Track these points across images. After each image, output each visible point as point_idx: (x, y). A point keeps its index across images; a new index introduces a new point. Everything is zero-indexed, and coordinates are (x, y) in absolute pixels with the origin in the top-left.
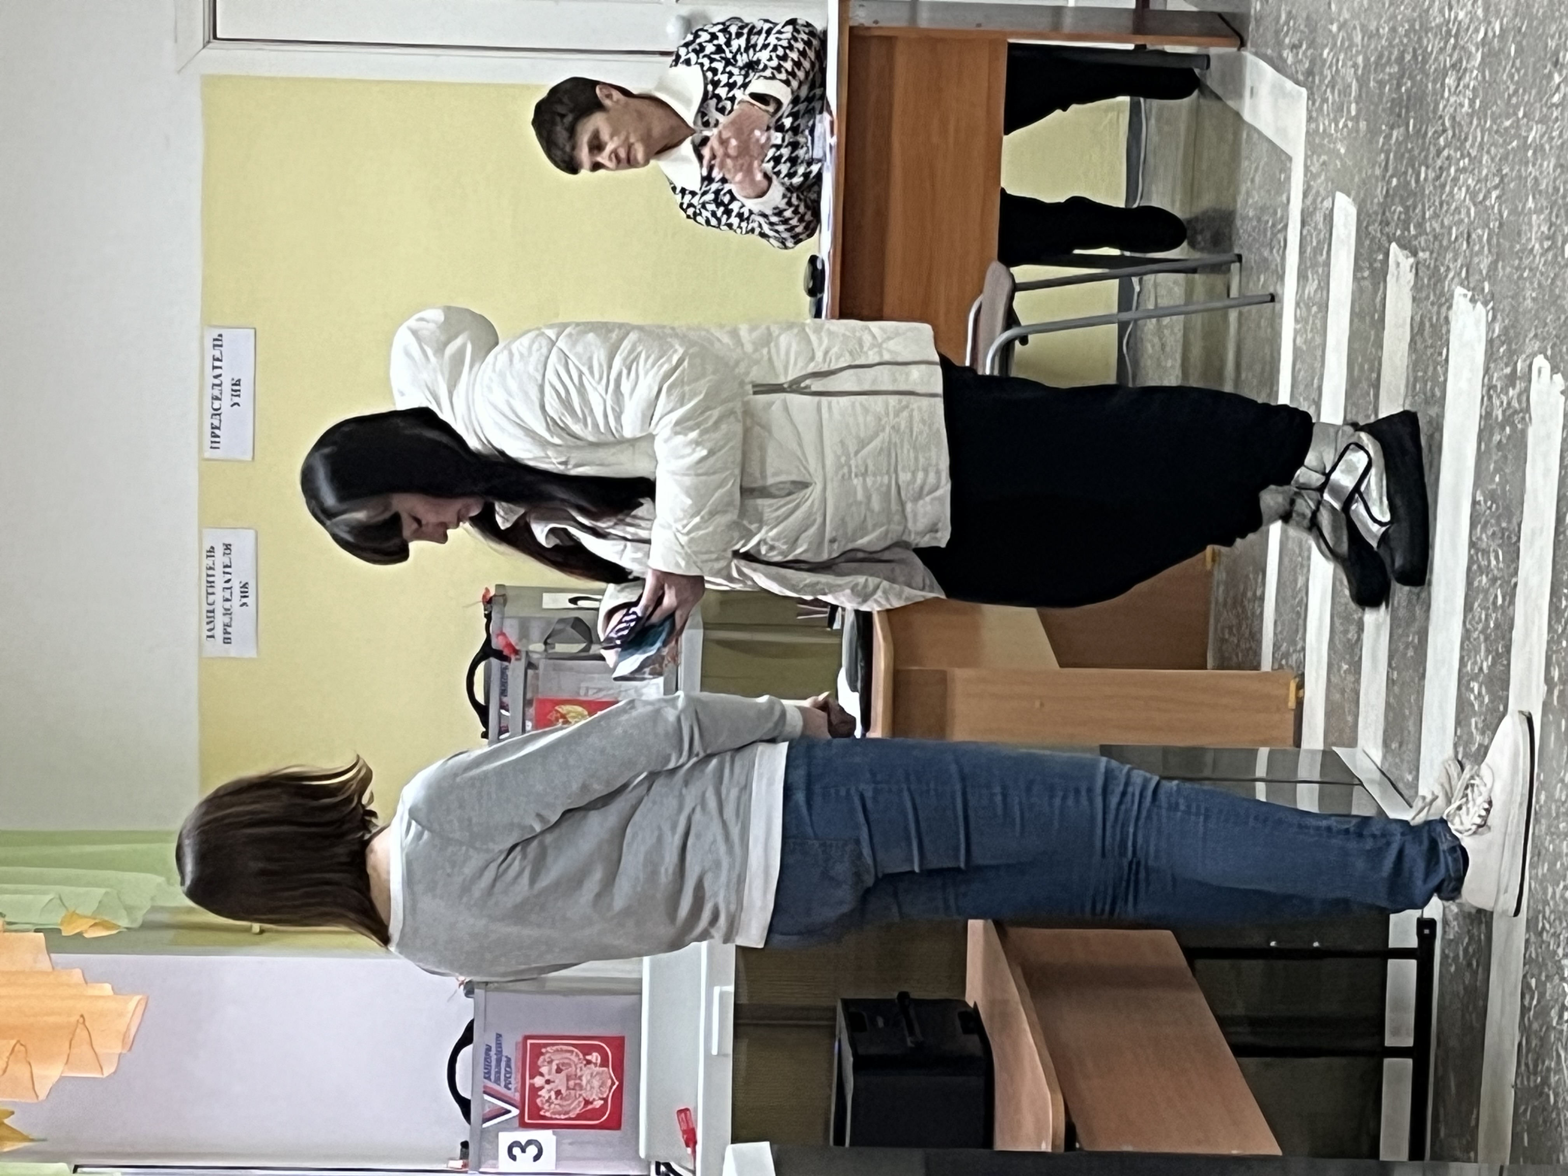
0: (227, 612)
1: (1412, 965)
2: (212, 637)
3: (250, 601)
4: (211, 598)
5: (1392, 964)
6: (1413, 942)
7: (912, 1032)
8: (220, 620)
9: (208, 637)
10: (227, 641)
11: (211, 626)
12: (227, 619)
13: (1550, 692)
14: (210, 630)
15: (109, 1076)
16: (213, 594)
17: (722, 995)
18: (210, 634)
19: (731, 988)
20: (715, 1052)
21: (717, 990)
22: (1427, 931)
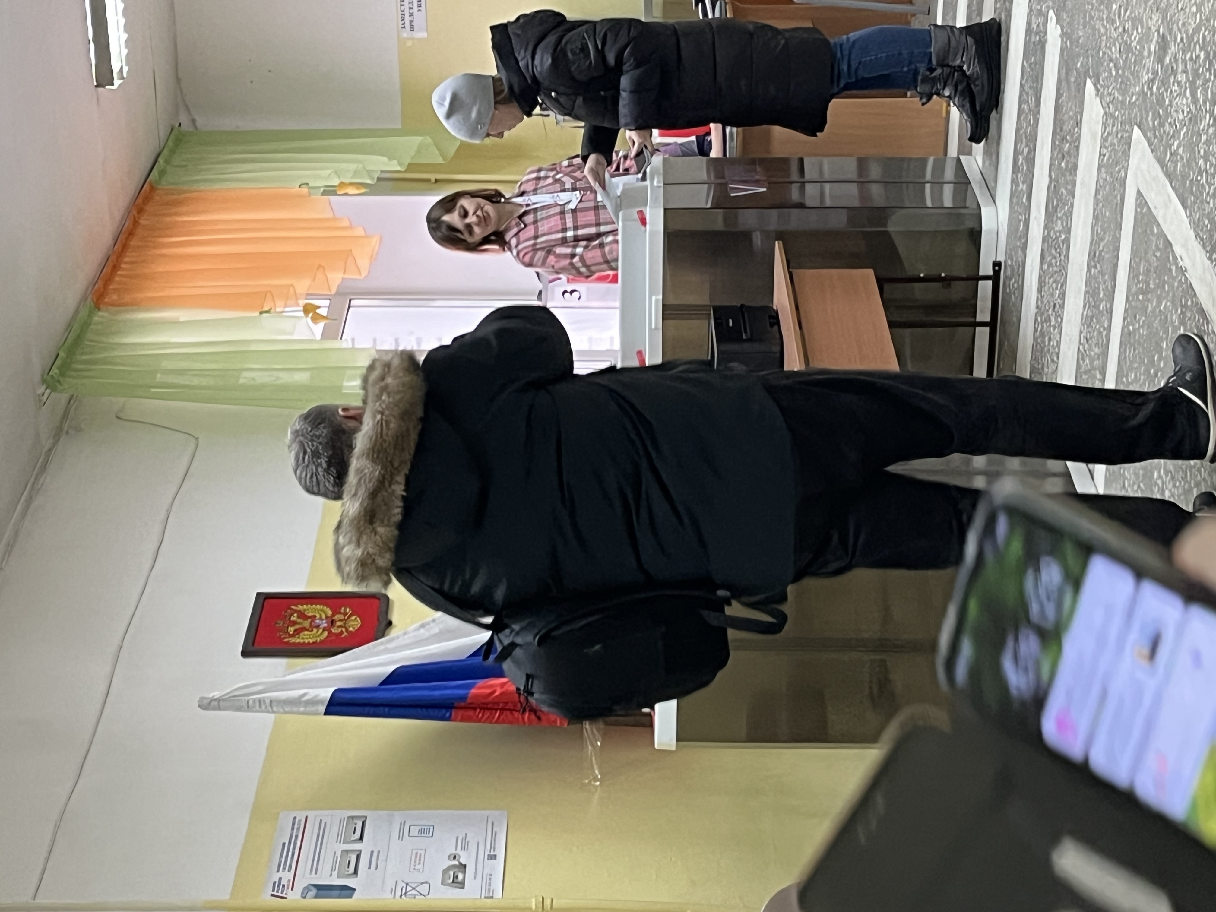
0: (411, 15)
1: (990, 283)
2: (404, 27)
3: (423, 8)
4: (403, 8)
5: (981, 283)
6: (991, 273)
7: (746, 332)
8: (407, 19)
9: (402, 28)
10: (412, 29)
11: (403, 22)
12: (411, 18)
13: (1050, 182)
14: (403, 24)
15: (366, 277)
16: (403, 5)
17: (657, 301)
18: (403, 26)
19: (661, 297)
20: (653, 327)
21: (654, 298)
22: (997, 268)
